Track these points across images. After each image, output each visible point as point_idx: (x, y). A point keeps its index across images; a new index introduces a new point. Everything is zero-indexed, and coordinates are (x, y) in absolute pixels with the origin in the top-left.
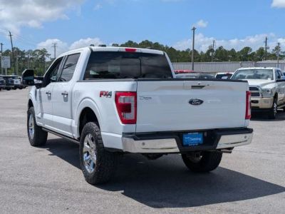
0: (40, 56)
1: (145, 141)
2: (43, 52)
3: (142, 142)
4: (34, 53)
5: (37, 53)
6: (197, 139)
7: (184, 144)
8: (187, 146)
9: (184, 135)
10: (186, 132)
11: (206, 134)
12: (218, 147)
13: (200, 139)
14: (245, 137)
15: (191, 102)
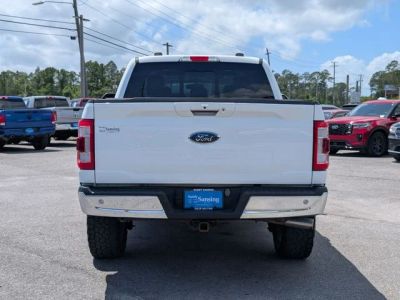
0: (319, 81)
1: (104, 198)
2: (324, 75)
3: (98, 198)
4: (311, 77)
5: (316, 76)
6: (211, 200)
7: (186, 206)
8: (192, 209)
9: (186, 192)
10: (191, 187)
11: (228, 192)
12: (245, 215)
13: (217, 200)
14: (306, 202)
15: (194, 138)
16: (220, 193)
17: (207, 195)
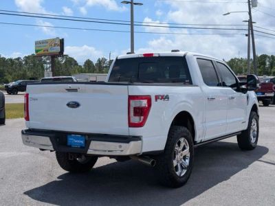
7: (69, 144)
9: (68, 136)
11: (86, 138)
12: (89, 152)
13: (82, 142)
14: (120, 147)
15: (68, 105)
16: (83, 138)
17: (78, 139)
